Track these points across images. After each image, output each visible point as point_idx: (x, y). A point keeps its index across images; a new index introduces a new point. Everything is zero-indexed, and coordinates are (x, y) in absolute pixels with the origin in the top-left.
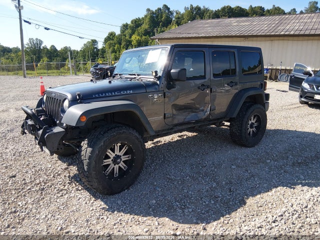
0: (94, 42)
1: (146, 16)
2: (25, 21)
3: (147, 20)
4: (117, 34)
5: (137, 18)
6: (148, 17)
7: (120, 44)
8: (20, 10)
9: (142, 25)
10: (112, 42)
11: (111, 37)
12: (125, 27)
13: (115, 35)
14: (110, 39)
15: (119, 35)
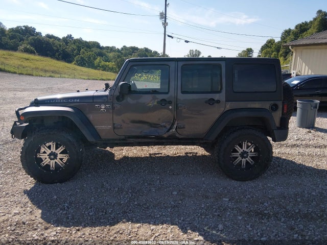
0: (250, 51)
1: (315, 19)
2: (169, 36)
3: (316, 23)
4: (276, 41)
5: (304, 22)
6: (319, 20)
7: (278, 51)
8: (165, 26)
9: (308, 29)
10: (269, 49)
11: (269, 45)
12: (287, 33)
13: (274, 42)
14: (268, 46)
15: (279, 42)
